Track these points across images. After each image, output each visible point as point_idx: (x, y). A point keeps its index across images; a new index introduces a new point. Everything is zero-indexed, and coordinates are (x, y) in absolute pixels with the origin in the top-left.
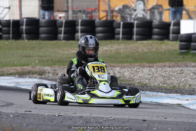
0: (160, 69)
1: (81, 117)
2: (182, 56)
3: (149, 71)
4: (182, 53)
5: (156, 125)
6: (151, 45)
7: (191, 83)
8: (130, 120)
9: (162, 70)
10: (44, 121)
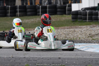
0: (63, 30)
1: (25, 58)
2: (73, 23)
3: (57, 31)
4: (73, 21)
5: (66, 60)
6: (57, 18)
7: (80, 37)
8: (52, 58)
9: (64, 30)
10: (5, 61)
